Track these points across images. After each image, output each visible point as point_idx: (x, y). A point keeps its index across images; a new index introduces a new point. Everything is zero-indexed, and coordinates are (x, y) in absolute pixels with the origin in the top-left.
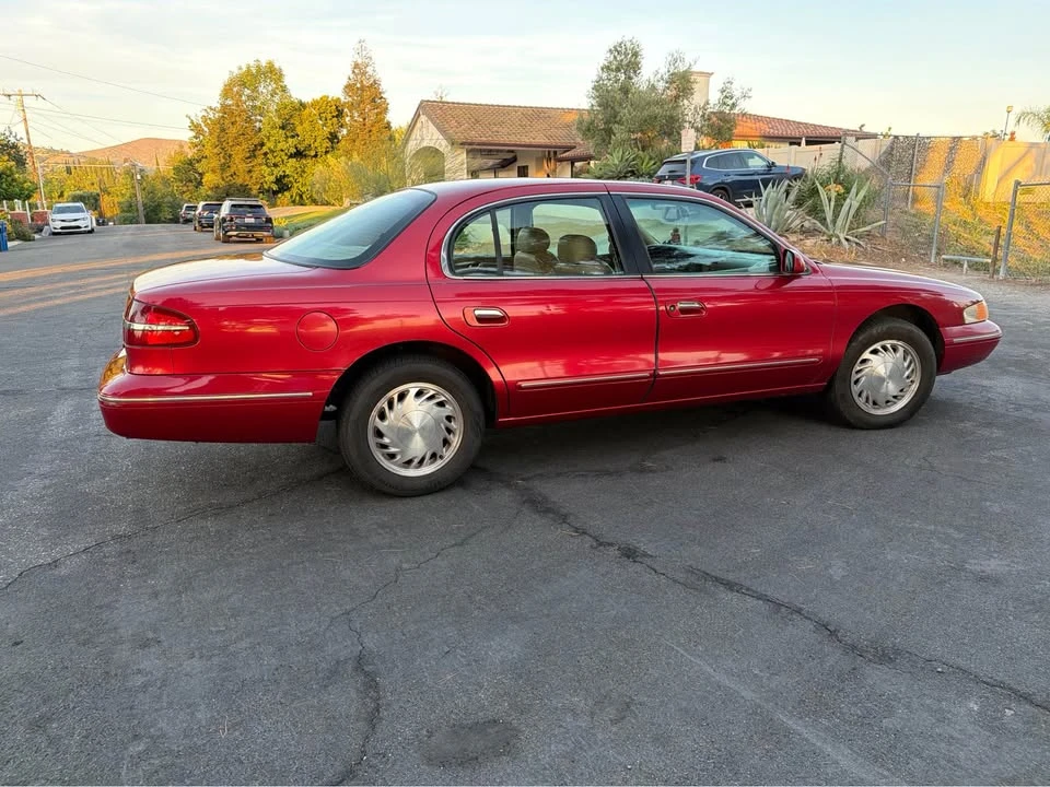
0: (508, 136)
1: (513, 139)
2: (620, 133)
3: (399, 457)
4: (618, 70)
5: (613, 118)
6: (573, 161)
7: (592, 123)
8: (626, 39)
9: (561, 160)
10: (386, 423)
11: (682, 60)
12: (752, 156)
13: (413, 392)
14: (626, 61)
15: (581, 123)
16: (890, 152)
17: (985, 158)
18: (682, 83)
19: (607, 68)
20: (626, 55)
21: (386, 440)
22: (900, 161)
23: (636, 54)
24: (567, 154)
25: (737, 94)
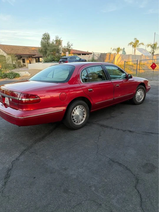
0: (20, 52)
1: (22, 53)
2: (48, 52)
3: (76, 121)
4: (45, 39)
5: (46, 49)
6: (35, 58)
7: (42, 50)
8: (46, 33)
9: (33, 58)
10: (74, 114)
11: (58, 38)
12: (77, 57)
13: (78, 107)
14: (46, 37)
15: (39, 50)
16: (100, 56)
17: (115, 57)
18: (59, 42)
19: (43, 39)
20: (47, 36)
21: (74, 118)
22: (102, 58)
23: (49, 36)
24: (34, 56)
25: (70, 45)
